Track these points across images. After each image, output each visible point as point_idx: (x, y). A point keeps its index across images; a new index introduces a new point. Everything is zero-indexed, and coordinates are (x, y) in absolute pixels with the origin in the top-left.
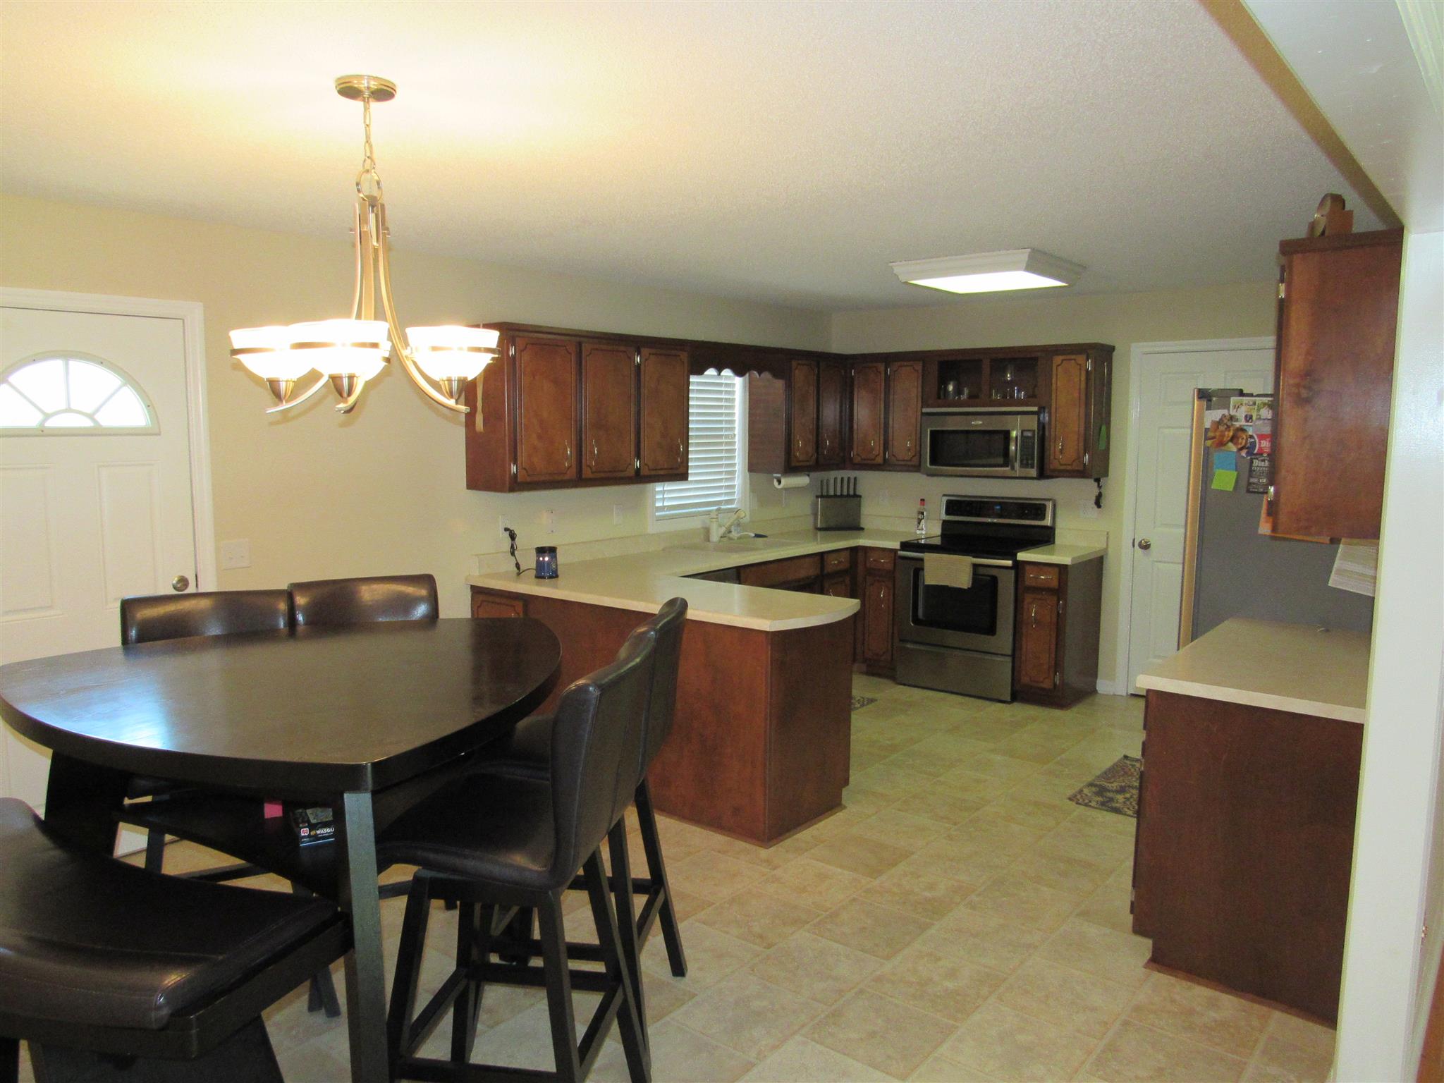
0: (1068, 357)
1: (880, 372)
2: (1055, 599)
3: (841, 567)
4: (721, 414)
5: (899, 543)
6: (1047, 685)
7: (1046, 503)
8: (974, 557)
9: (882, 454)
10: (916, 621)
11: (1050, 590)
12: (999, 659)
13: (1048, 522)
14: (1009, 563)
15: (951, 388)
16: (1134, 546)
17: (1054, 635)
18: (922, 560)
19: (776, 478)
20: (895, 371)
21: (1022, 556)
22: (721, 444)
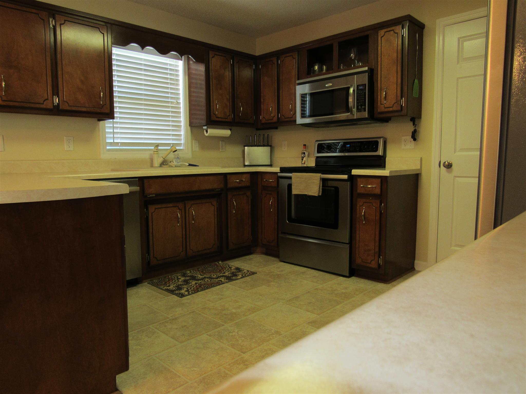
0: (389, 29)
1: (274, 63)
2: (378, 201)
3: (242, 185)
4: (167, 88)
5: (279, 169)
6: (374, 265)
7: (378, 140)
8: (323, 174)
9: (276, 116)
10: (290, 219)
11: (374, 196)
12: (341, 246)
13: (380, 152)
14: (345, 177)
15: (316, 68)
16: (440, 167)
17: (378, 229)
18: (290, 178)
19: (205, 129)
20: (282, 61)
21: (355, 172)
22: (168, 107)
